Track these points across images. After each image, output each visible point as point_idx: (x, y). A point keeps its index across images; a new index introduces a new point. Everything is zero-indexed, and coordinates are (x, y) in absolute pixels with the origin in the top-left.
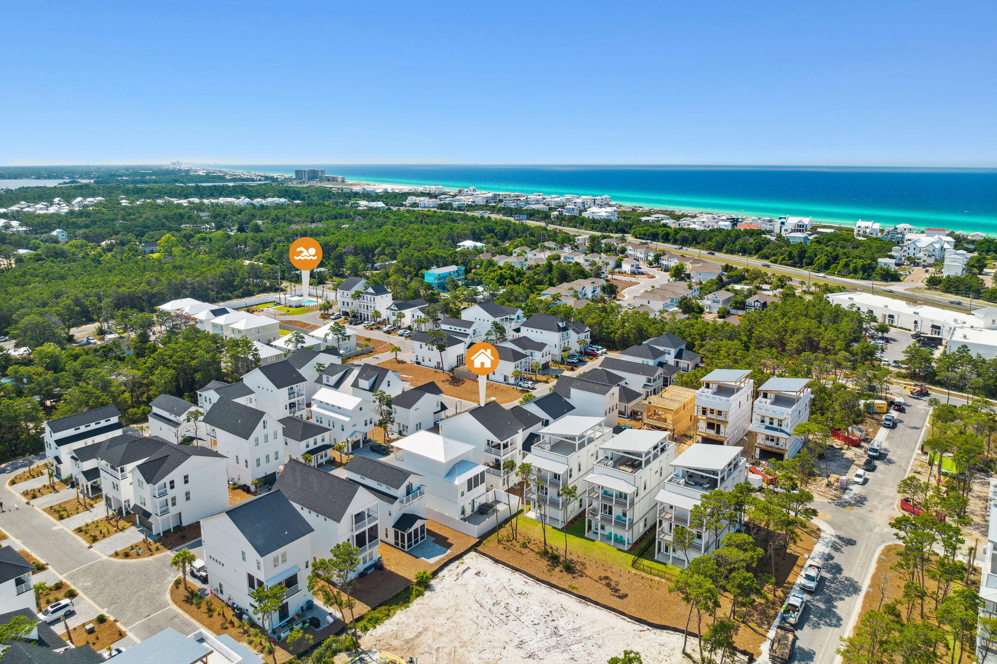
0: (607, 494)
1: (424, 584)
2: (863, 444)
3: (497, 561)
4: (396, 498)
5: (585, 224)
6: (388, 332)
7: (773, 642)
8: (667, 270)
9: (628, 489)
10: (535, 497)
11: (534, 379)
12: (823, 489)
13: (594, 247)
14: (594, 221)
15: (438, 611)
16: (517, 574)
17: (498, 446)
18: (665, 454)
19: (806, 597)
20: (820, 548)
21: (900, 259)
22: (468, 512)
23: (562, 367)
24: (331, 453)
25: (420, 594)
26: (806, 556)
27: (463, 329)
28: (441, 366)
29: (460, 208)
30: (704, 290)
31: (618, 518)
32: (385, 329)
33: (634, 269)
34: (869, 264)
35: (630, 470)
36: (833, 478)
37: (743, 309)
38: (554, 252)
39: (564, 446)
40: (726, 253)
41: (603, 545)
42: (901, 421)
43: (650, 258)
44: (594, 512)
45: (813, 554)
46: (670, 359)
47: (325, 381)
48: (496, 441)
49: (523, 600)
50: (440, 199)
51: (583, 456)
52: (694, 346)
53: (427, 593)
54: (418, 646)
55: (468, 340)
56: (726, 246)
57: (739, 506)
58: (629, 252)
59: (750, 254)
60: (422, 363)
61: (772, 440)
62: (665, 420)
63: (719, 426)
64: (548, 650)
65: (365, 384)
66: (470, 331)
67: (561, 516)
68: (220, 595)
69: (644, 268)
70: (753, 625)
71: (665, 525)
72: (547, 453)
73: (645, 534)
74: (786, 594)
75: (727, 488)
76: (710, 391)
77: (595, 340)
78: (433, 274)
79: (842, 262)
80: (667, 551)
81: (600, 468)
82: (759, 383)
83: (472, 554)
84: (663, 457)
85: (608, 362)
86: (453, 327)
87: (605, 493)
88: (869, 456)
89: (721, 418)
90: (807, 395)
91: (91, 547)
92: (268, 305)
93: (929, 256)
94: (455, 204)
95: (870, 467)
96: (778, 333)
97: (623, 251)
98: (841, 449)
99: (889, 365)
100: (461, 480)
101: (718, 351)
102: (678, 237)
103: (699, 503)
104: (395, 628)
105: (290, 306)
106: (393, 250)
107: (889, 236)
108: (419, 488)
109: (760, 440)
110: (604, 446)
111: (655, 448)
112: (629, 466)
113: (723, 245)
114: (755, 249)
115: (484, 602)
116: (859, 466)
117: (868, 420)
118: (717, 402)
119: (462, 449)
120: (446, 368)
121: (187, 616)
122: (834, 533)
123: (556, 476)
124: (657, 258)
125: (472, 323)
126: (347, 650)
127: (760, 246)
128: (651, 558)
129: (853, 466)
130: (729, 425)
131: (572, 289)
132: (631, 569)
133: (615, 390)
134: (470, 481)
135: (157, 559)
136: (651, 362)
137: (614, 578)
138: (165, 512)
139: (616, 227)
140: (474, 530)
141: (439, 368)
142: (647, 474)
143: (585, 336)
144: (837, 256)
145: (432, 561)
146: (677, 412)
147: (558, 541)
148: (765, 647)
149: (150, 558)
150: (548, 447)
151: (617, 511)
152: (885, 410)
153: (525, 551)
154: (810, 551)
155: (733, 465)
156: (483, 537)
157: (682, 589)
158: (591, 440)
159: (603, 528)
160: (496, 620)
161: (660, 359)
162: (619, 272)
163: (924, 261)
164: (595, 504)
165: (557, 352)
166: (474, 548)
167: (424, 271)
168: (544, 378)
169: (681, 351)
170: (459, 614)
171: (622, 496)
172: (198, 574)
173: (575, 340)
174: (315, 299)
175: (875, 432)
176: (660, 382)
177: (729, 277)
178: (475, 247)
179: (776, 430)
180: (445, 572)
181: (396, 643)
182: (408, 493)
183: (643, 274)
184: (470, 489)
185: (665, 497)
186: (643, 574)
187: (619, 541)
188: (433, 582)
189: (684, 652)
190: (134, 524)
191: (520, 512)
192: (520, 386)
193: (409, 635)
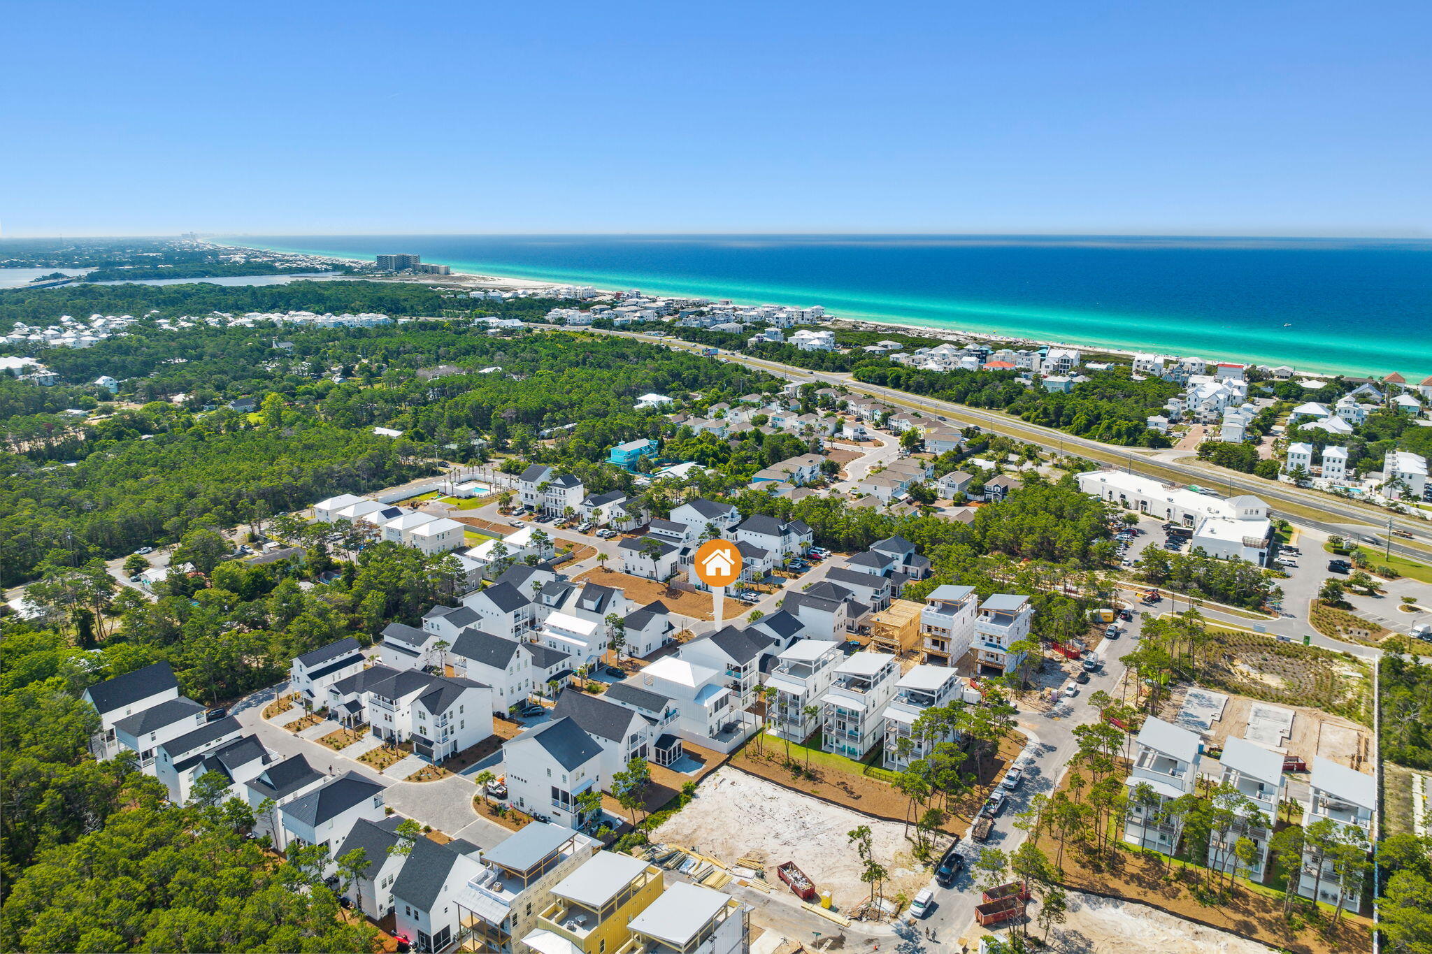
0: (841, 713)
1: (690, 792)
2: (1082, 656)
3: (747, 773)
4: (657, 721)
5: (793, 357)
6: (584, 532)
7: (975, 827)
8: (897, 433)
9: (859, 708)
10: (776, 716)
11: (756, 589)
12: (1036, 702)
13: (809, 401)
14: (805, 355)
15: (706, 813)
16: (766, 782)
17: (738, 669)
18: (891, 674)
19: (1007, 793)
20: (1025, 754)
21: (1178, 414)
22: (716, 732)
23: (784, 574)
24: (571, 678)
25: (688, 801)
26: (1011, 761)
27: (675, 533)
28: (655, 575)
29: (623, 327)
30: (940, 469)
31: (851, 732)
32: (581, 528)
33: (857, 434)
34: (1136, 426)
35: (861, 690)
36: (1047, 690)
37: (982, 494)
38: (761, 412)
39: (801, 669)
40: (970, 405)
41: (839, 756)
42: (1125, 631)
43: (877, 418)
44: (830, 729)
45: (1017, 760)
46: (898, 566)
47: (544, 601)
48: (736, 664)
49: (774, 803)
50: (594, 310)
51: (818, 678)
52: (923, 549)
53: (694, 800)
54: (696, 839)
55: (681, 546)
56: (969, 397)
57: (952, 719)
58: (851, 408)
59: (999, 408)
60: (632, 572)
61: (992, 656)
62: (892, 637)
63: (943, 643)
64: (799, 839)
65: (590, 604)
66: (683, 535)
67: (800, 732)
68: (520, 808)
69: (870, 431)
70: (961, 815)
71: (892, 737)
72: (785, 676)
73: (874, 746)
74: (991, 791)
75: (943, 704)
76: (935, 608)
77: (818, 541)
78: (622, 451)
79: (1105, 423)
80: (893, 759)
81: (835, 689)
82: (983, 598)
83: (725, 768)
84: (889, 678)
85: (834, 573)
86: (664, 531)
87: (840, 711)
88: (1085, 669)
89: (945, 635)
90: (1027, 610)
91: (381, 773)
92: (431, 496)
93: (1211, 411)
94: (617, 321)
95: (1083, 679)
96: (1013, 531)
97: (844, 406)
98: (1060, 662)
99: (1129, 565)
100: (708, 703)
101: (948, 556)
102: (910, 382)
103: (918, 718)
104: (674, 827)
105: (459, 497)
106: (564, 414)
107: (1173, 376)
108: (675, 711)
109: (981, 656)
110: (838, 669)
111: (882, 670)
112: (860, 687)
113: (966, 394)
114: (1004, 400)
115: (742, 805)
116: (1073, 678)
117: (1093, 630)
118: (942, 620)
119: (708, 674)
120: (660, 578)
121: (497, 825)
122: (1039, 741)
123: (795, 697)
124: (885, 418)
125: (685, 526)
126: (640, 844)
127: (1011, 396)
128: (880, 766)
129: (1069, 679)
130: (952, 642)
131: (787, 471)
132: (862, 775)
133: (843, 607)
134: (716, 704)
135: (447, 782)
136: (879, 572)
137: (849, 783)
138: (445, 740)
139: (834, 363)
140: (724, 747)
141: (651, 578)
142: (875, 693)
143: (807, 538)
144: (1099, 414)
145: (692, 774)
146: (904, 628)
147: (800, 755)
148: (969, 831)
149: (441, 781)
150: (787, 670)
151: (850, 726)
152: (1111, 619)
153: (770, 764)
154: (1015, 757)
155: (950, 684)
156: (733, 753)
157: (900, 784)
158: (825, 663)
159: (837, 741)
160: (754, 819)
161: (889, 567)
162: (840, 439)
163: (1205, 417)
164: (830, 721)
165: (778, 557)
166: (726, 762)
167: (609, 447)
168: (766, 588)
169: (910, 555)
170: (723, 815)
171: (854, 713)
172: (495, 792)
173: (797, 543)
174: (487, 487)
175: (1097, 644)
176: (888, 593)
177: (970, 445)
178: (661, 402)
179: (994, 646)
180: (705, 782)
181: (678, 838)
182: (666, 716)
183: (868, 440)
184: (716, 710)
185: (892, 713)
186: (873, 779)
187: (852, 752)
188: (696, 791)
189: (906, 836)
190: (412, 752)
191: (762, 730)
192: (743, 598)
193: (687, 831)
